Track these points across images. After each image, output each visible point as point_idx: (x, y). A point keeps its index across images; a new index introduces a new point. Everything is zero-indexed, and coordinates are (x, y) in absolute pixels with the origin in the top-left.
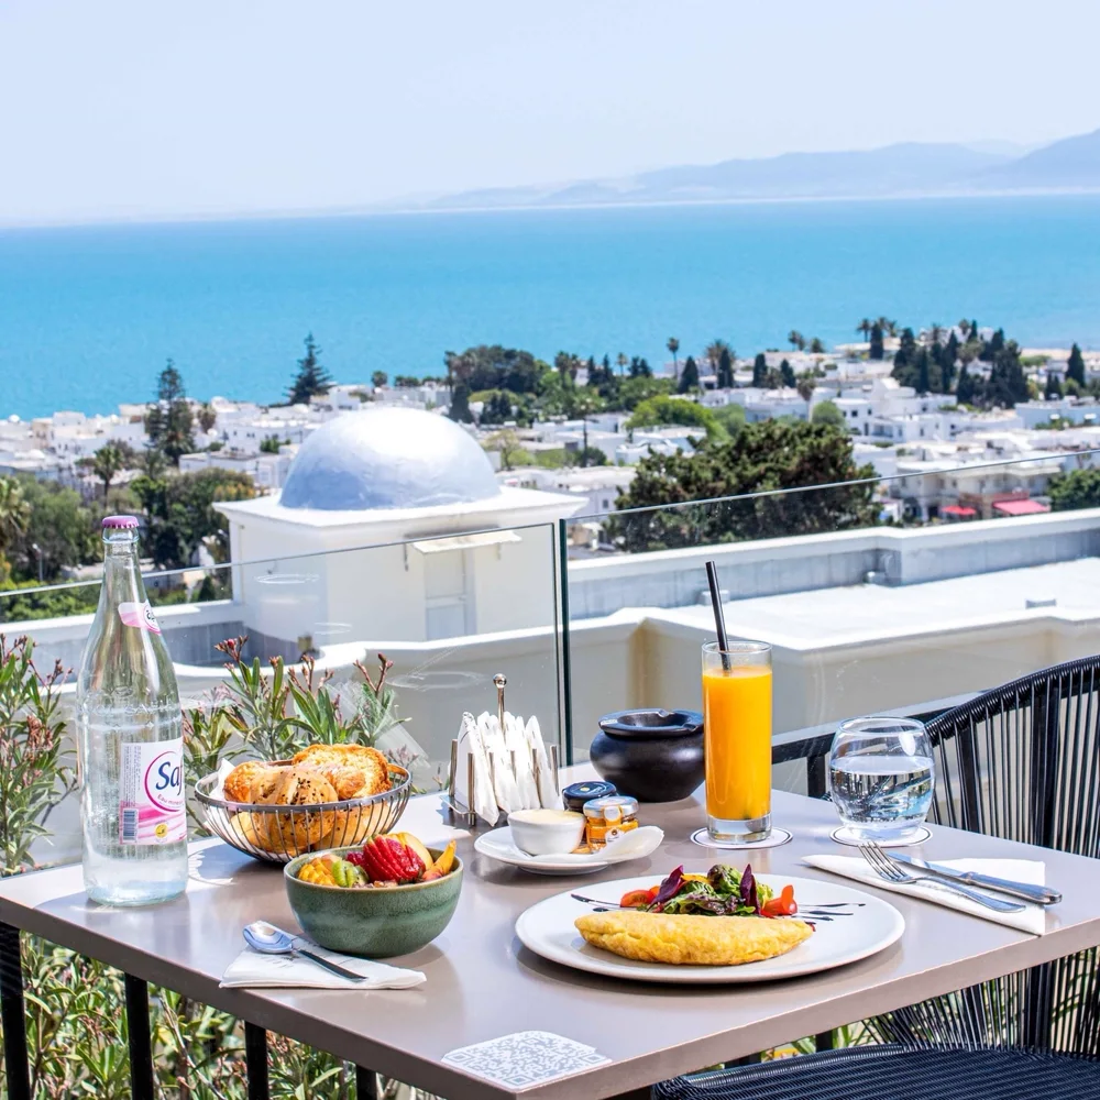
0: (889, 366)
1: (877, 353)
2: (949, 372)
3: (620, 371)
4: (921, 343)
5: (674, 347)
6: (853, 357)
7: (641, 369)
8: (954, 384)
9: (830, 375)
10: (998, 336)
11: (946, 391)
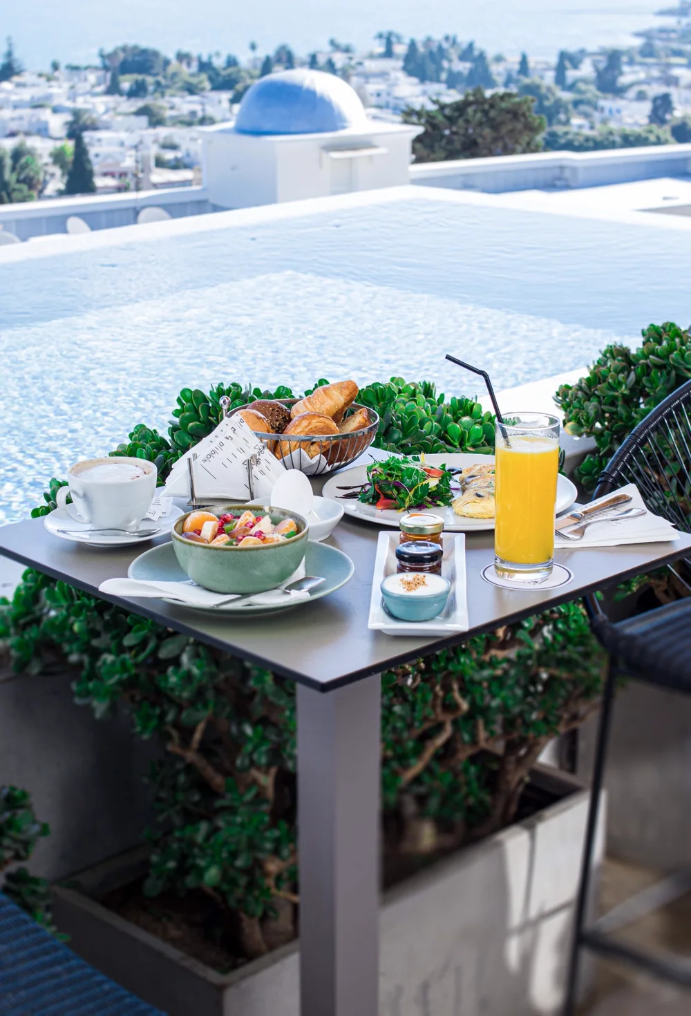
0: (400, 64)
1: (389, 54)
2: (440, 69)
3: (219, 63)
4: (421, 49)
5: (253, 47)
6: (371, 56)
7: (232, 62)
8: (444, 76)
9: (360, 69)
10: (471, 46)
11: (438, 81)
